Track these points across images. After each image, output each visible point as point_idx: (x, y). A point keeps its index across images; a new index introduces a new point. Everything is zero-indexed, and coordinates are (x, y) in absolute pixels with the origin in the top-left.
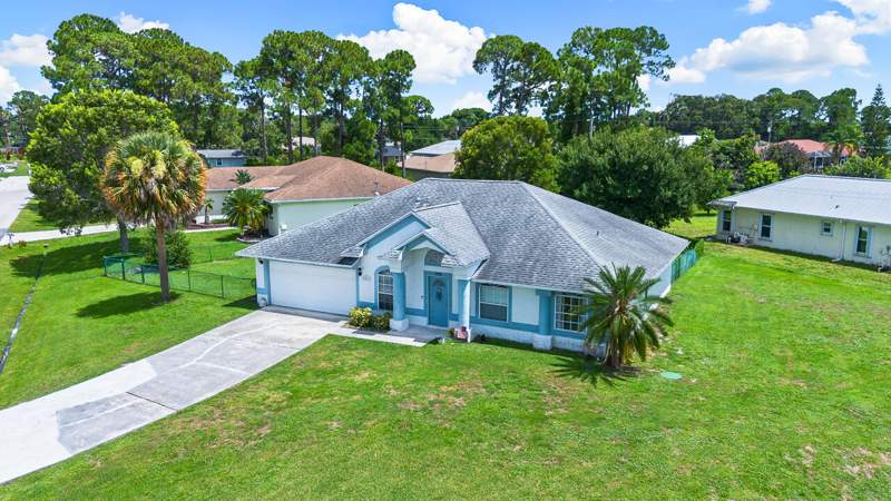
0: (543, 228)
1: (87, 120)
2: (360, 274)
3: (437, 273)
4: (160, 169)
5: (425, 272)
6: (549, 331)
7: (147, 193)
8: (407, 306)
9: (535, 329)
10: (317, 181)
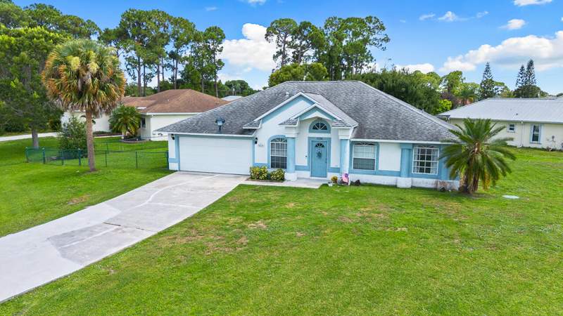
0: (389, 106)
1: (11, 46)
2: (256, 143)
3: (318, 138)
4: (94, 67)
5: (309, 138)
6: (409, 175)
7: (83, 83)
8: (297, 164)
9: (399, 174)
10: (175, 102)
